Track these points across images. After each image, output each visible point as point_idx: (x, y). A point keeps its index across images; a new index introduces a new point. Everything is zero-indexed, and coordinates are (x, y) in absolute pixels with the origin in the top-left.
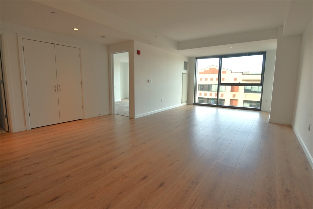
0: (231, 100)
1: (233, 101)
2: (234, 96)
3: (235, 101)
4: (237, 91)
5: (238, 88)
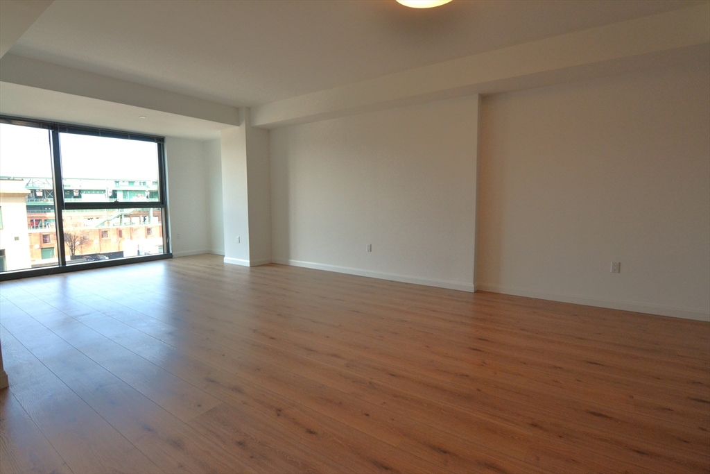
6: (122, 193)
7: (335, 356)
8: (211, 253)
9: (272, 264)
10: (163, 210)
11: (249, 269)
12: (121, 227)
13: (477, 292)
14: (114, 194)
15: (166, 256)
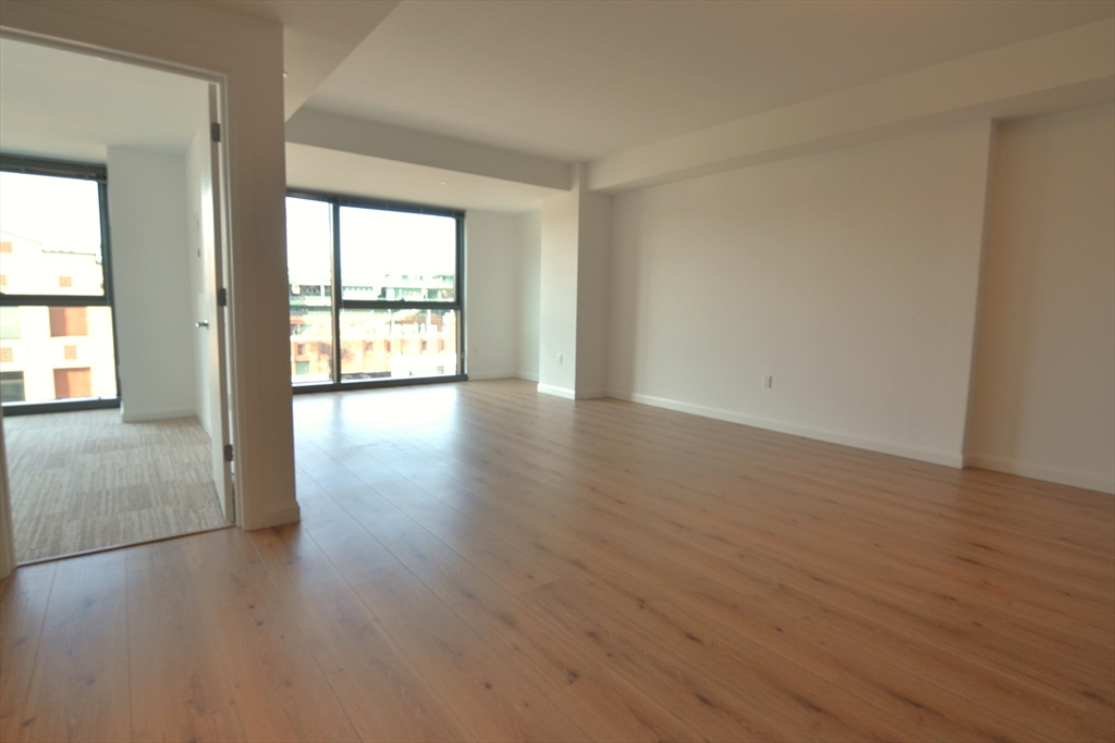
0: (61, 376)
1: (71, 375)
2: (70, 352)
3: (80, 374)
4: (83, 331)
5: (83, 316)
6: (393, 291)
7: (720, 539)
8: (517, 378)
9: (606, 398)
10: (459, 312)
11: (573, 403)
12: (389, 338)
13: (969, 468)
14: (384, 291)
15: (460, 378)
